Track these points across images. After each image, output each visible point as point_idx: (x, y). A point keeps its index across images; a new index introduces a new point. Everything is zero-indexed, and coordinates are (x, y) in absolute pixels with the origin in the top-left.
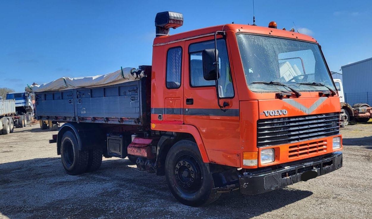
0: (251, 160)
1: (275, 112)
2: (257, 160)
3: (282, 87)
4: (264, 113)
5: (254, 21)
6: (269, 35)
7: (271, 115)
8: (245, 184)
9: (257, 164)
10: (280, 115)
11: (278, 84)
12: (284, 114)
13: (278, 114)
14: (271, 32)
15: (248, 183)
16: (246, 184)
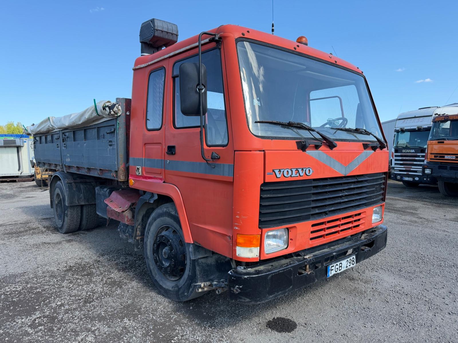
0: (249, 248)
1: (292, 171)
2: (259, 248)
3: (307, 132)
4: (274, 172)
5: (273, 30)
6: (294, 51)
7: (286, 175)
8: (237, 288)
9: (258, 255)
10: (300, 176)
11: (301, 127)
12: (308, 174)
13: (298, 175)
14: (297, 47)
15: (241, 287)
16: (239, 288)
